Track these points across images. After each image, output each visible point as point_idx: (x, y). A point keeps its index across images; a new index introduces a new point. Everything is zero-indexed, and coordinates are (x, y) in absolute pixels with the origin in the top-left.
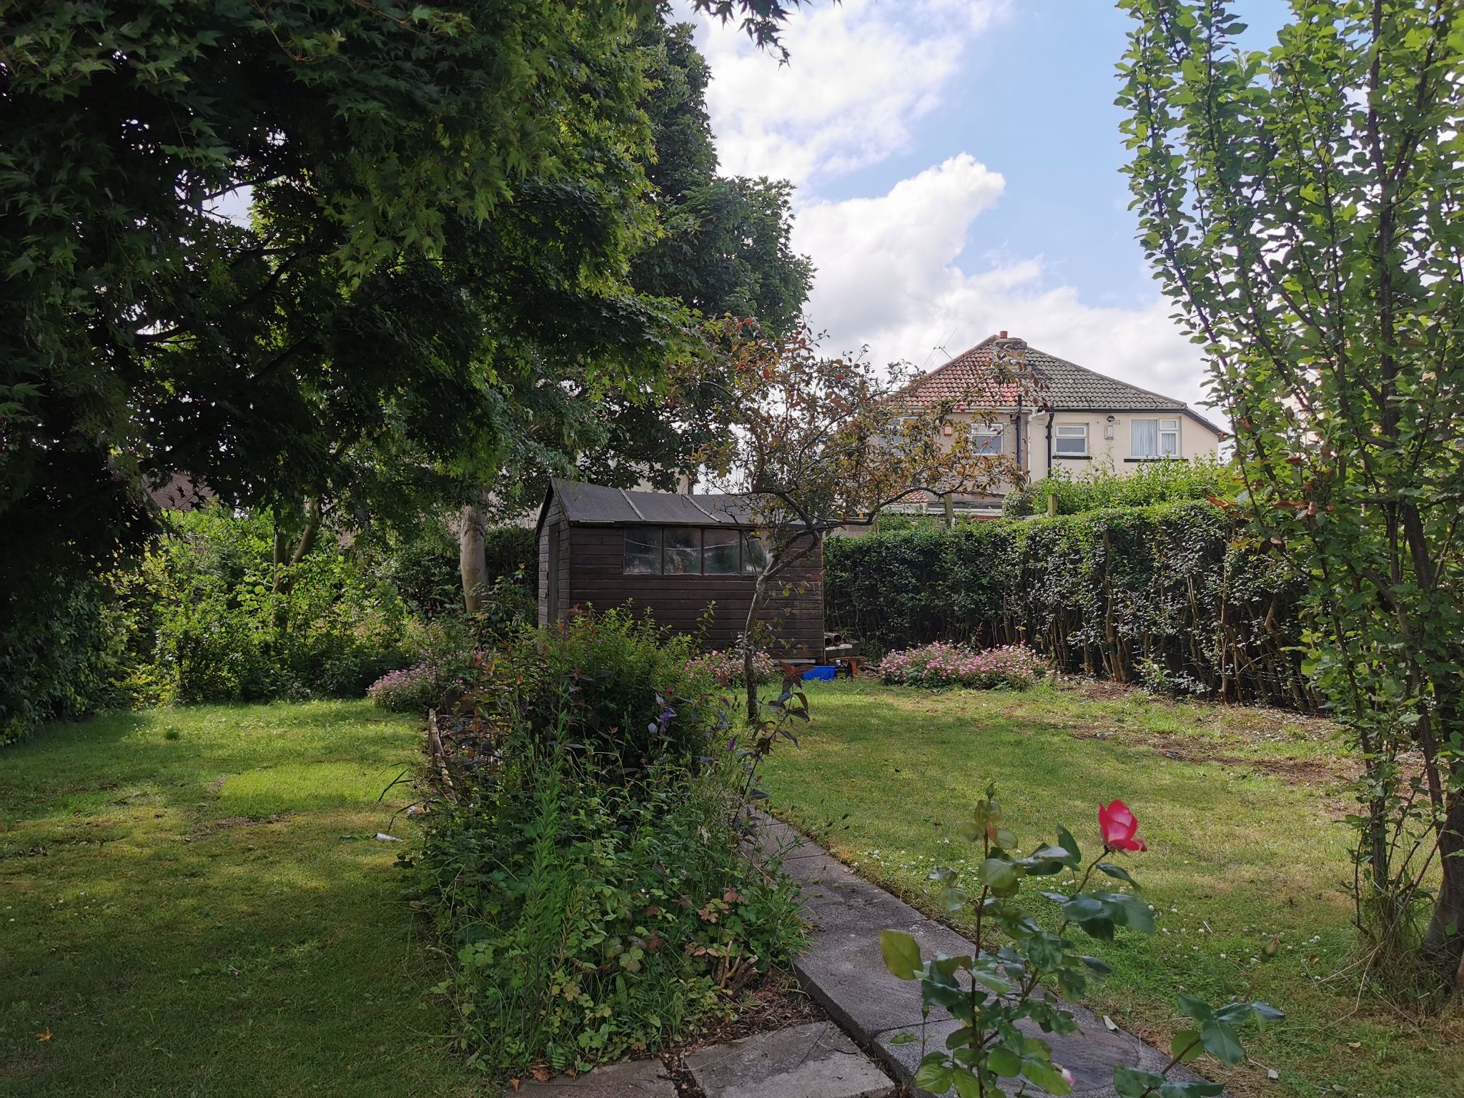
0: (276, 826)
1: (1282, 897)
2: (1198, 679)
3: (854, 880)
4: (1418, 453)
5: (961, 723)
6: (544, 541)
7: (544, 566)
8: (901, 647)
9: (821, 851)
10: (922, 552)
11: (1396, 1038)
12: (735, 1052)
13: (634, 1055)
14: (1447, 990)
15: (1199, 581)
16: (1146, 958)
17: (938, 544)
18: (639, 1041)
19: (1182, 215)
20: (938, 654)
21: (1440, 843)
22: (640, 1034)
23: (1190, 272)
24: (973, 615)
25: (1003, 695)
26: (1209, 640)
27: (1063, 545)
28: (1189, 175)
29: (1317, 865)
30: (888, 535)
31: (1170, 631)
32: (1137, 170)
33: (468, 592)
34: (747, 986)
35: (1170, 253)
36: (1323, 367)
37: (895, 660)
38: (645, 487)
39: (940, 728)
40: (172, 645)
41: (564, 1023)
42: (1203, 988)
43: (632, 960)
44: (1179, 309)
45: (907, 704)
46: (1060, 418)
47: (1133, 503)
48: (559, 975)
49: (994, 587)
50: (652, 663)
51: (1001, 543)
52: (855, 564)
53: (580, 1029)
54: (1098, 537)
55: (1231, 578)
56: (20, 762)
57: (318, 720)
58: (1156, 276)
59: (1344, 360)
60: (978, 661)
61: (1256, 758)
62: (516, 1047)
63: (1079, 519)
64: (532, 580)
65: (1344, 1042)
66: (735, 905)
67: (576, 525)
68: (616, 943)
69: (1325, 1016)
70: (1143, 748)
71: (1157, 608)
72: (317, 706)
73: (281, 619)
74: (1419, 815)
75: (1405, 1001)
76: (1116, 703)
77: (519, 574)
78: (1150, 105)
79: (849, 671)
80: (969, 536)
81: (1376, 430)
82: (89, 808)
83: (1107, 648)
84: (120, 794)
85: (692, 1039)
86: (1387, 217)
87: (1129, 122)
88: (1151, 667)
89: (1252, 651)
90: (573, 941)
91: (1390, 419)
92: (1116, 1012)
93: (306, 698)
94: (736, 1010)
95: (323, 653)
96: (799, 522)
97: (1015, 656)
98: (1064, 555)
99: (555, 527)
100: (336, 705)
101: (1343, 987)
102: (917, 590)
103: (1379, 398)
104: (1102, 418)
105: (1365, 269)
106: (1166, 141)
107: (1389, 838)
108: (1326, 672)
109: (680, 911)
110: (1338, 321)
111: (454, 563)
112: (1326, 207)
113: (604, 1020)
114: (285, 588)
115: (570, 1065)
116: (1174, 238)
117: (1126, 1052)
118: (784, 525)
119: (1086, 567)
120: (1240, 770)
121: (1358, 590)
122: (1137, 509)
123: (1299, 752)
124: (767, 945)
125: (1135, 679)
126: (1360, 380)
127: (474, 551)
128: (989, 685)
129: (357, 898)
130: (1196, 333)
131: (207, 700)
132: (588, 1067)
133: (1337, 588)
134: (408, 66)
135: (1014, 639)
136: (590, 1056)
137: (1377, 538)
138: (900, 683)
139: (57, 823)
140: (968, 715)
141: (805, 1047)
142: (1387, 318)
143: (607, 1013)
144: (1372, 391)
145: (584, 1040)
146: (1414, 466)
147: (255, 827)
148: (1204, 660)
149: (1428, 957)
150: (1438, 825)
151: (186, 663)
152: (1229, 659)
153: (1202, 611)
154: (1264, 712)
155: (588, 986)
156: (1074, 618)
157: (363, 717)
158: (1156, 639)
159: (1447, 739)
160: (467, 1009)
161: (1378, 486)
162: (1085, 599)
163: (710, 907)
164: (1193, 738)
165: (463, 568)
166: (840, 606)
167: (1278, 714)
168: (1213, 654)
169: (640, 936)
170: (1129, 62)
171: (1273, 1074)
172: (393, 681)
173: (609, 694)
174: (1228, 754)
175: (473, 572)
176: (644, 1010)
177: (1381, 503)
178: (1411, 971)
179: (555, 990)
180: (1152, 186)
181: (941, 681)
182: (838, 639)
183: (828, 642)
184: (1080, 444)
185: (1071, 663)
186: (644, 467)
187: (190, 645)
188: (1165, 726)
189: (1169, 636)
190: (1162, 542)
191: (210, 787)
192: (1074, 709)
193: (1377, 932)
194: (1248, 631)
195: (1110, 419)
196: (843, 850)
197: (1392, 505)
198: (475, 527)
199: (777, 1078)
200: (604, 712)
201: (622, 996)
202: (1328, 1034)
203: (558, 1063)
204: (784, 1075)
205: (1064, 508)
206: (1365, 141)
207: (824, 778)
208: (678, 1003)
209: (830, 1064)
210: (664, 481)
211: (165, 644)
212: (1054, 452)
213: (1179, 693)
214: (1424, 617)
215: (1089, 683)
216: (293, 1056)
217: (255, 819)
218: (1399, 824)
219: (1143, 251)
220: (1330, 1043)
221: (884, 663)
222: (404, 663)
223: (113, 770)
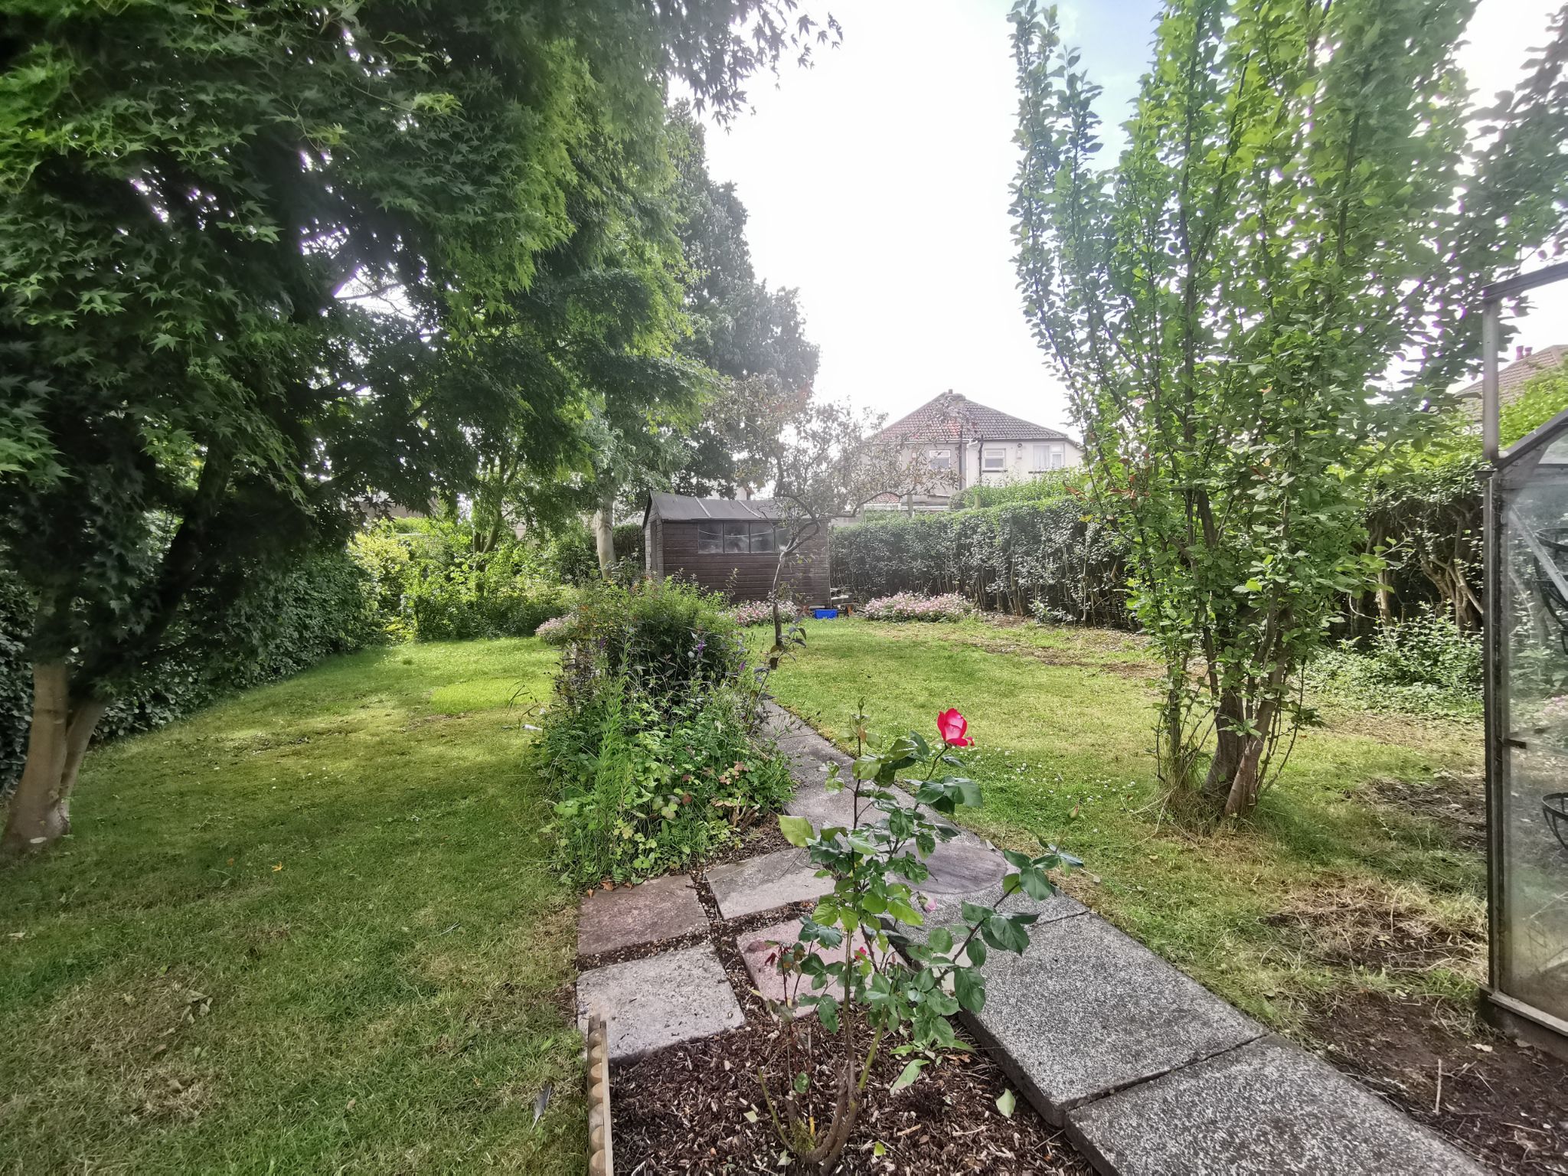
0: (463, 720)
1: (1111, 755)
2: (1068, 612)
3: (834, 751)
4: (1209, 454)
5: (915, 645)
6: (648, 533)
7: (648, 549)
8: (879, 595)
9: (812, 732)
10: (893, 535)
11: (1182, 852)
12: (740, 869)
13: (673, 873)
14: (1218, 819)
15: (1070, 548)
16: (1018, 799)
17: (903, 529)
18: (675, 863)
19: (1051, 292)
20: (902, 601)
21: (1216, 720)
22: (675, 859)
23: (1056, 332)
24: (926, 576)
25: (943, 626)
26: (1076, 587)
27: (983, 528)
28: (1056, 263)
29: (1135, 733)
30: (871, 525)
31: (1051, 582)
32: (1022, 260)
33: (603, 567)
34: (752, 824)
35: (1043, 320)
36: (1145, 397)
37: (875, 605)
38: (715, 496)
39: (900, 649)
40: (412, 604)
41: (624, 852)
42: (1054, 819)
43: (669, 811)
44: (1049, 358)
45: (883, 633)
46: (986, 446)
47: (1029, 499)
48: (620, 823)
49: (939, 556)
50: (696, 612)
51: (943, 527)
52: (851, 544)
53: (635, 856)
54: (1006, 521)
55: (1090, 546)
56: (305, 682)
57: (501, 650)
58: (1033, 335)
59: (1159, 392)
60: (928, 604)
61: (1102, 662)
62: (590, 869)
63: (993, 510)
64: (641, 559)
65: (1146, 855)
66: (743, 772)
67: (666, 522)
68: (659, 801)
69: (1135, 837)
70: (1030, 658)
71: (1043, 567)
72: (504, 642)
73: (480, 587)
74: (1202, 703)
75: (1189, 826)
76: (1016, 630)
77: (635, 554)
78: (1032, 214)
79: (846, 613)
80: (923, 523)
81: (1180, 440)
82: (344, 710)
83: (1011, 593)
84: (366, 701)
85: (712, 861)
86: (1190, 287)
87: (1016, 226)
88: (1039, 605)
89: (1102, 594)
90: (628, 799)
91: (1190, 431)
92: (995, 836)
93: (497, 636)
94: (743, 841)
95: (508, 609)
96: (808, 516)
97: (951, 602)
98: (984, 534)
99: (654, 523)
100: (516, 641)
101: (1150, 818)
102: (890, 559)
103: (1183, 418)
104: (1015, 445)
105: (1176, 327)
106: (1041, 240)
107: (1182, 718)
108: (1142, 607)
109: (703, 779)
110: (1157, 366)
111: (593, 547)
112: (1150, 284)
113: (651, 850)
114: (481, 568)
115: (627, 879)
116: (1046, 308)
117: (998, 865)
118: (798, 519)
119: (998, 541)
120: (1091, 670)
121: (1165, 550)
122: (1031, 502)
123: (1130, 658)
124: (766, 797)
125: (1029, 614)
126: (1170, 407)
127: (605, 540)
128: (935, 619)
129: (506, 768)
130: (1060, 375)
131: (435, 639)
132: (640, 880)
133: (1151, 550)
134: (448, 168)
135: (952, 590)
136: (642, 874)
137: (1177, 516)
138: (878, 619)
139: (319, 722)
140: (920, 639)
141: (786, 865)
142: (1190, 361)
143: (654, 845)
144: (1178, 413)
145: (637, 863)
146: (1206, 464)
147: (450, 721)
148: (1073, 600)
149: (1206, 796)
150: (1216, 709)
151: (421, 615)
152: (1088, 599)
153: (1072, 568)
154: (1109, 633)
155: (642, 828)
156: (990, 575)
157: (531, 648)
158: (1043, 587)
159: (1223, 650)
160: (564, 842)
161: (1180, 480)
162: (997, 562)
163: (727, 774)
164: (1063, 650)
165: (599, 552)
166: (842, 571)
167: (1119, 634)
168: (1078, 596)
169: (676, 795)
170: (1018, 183)
171: (1097, 879)
172: (551, 625)
173: (667, 632)
174: (1084, 660)
175: (606, 554)
176: (679, 843)
177: (1182, 491)
178: (1194, 806)
179: (616, 832)
180: (1031, 273)
181: (904, 617)
182: (839, 592)
183: (833, 594)
184: (1000, 462)
185: (989, 604)
186: (714, 483)
187: (422, 604)
188: (1046, 643)
189: (1051, 586)
190: (1047, 524)
191: (424, 695)
192: (989, 634)
193: (1172, 781)
194: (1100, 581)
195: (1020, 446)
196: (826, 730)
197: (1189, 492)
198: (606, 524)
199: (765, 886)
200: (663, 644)
201: (665, 833)
202: (1136, 850)
203: (618, 879)
204: (770, 885)
205: (985, 504)
206: (1178, 234)
207: (821, 683)
208: (703, 836)
209: (801, 876)
210: (728, 492)
211: (406, 602)
212: (984, 468)
213: (1056, 622)
214: (1209, 568)
215: (999, 617)
216: (444, 877)
217: (450, 716)
218: (1189, 708)
219: (1025, 318)
220: (1137, 856)
221: (868, 607)
222: (559, 613)
223: (364, 686)
